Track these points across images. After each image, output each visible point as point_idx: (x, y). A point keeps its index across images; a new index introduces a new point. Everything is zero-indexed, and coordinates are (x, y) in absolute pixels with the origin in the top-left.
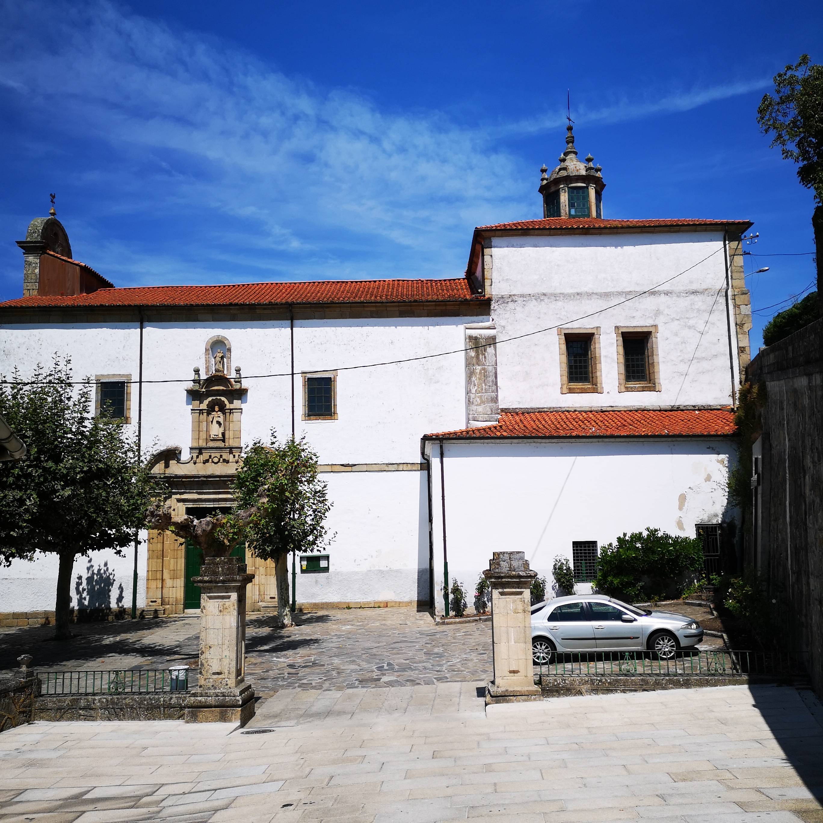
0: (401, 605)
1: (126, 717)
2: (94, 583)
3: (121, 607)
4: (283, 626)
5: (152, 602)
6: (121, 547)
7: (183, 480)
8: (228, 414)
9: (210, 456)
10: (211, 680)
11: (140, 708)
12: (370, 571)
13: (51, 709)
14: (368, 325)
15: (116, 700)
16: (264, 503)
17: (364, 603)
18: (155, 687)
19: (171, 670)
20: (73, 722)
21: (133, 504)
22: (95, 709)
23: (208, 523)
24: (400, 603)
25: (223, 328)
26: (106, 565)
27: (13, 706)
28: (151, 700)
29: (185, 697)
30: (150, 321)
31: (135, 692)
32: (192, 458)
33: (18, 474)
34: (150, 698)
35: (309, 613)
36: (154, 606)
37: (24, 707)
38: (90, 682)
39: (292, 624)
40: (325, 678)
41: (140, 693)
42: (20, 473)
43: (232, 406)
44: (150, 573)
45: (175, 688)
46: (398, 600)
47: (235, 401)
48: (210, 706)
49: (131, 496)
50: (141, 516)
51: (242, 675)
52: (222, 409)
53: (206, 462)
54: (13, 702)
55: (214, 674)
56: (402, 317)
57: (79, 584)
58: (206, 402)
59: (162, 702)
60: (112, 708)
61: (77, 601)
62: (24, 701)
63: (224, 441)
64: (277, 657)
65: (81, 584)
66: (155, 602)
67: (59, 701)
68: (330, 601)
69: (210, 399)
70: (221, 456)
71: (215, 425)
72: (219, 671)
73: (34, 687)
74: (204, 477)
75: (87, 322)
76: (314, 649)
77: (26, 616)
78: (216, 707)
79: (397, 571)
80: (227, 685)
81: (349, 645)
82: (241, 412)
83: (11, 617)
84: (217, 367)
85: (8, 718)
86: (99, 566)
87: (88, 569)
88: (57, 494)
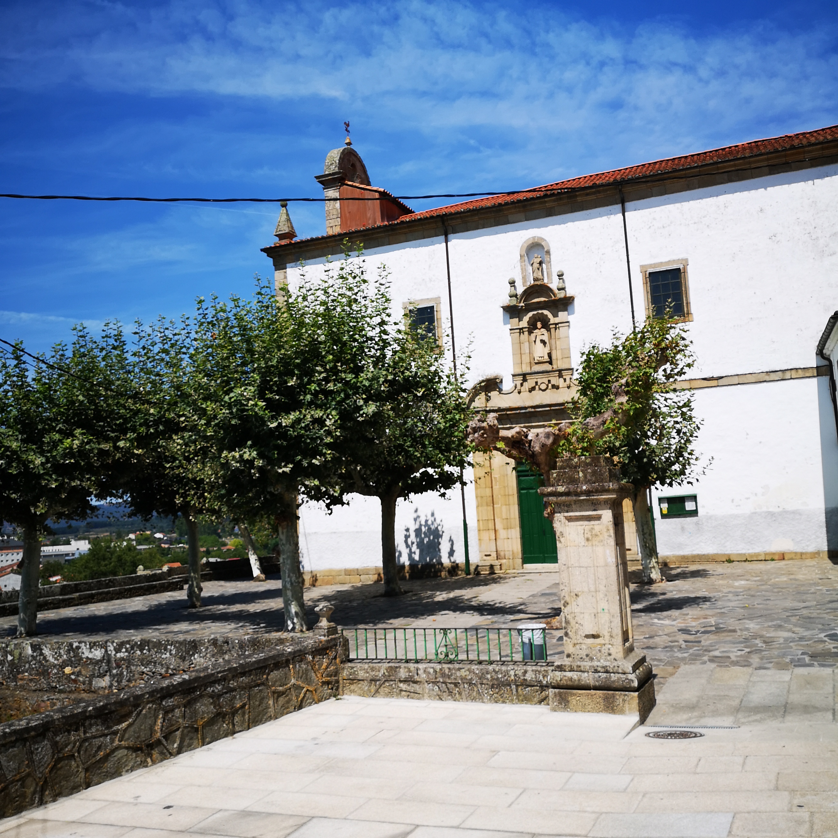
0: (804, 556)
1: (464, 696)
2: (423, 536)
3: (454, 562)
4: (651, 582)
5: (486, 555)
6: (446, 488)
7: (508, 413)
8: (553, 330)
9: (536, 383)
10: (584, 646)
11: (482, 684)
12: (755, 513)
13: (363, 680)
14: (725, 193)
15: (447, 671)
16: (622, 404)
17: (751, 555)
18: (500, 654)
19: (521, 630)
20: (393, 699)
21: (451, 420)
22: (420, 682)
23: (548, 435)
24: (802, 554)
25: (539, 227)
26: (433, 515)
27: (313, 674)
28: (496, 672)
29: (546, 671)
30: (455, 232)
31: (473, 661)
32: (516, 387)
33: (315, 390)
34: (494, 670)
35: (678, 567)
36: (489, 561)
37: (328, 676)
38: (420, 643)
39: (662, 580)
40: (748, 650)
41: (480, 663)
42: (317, 388)
43: (557, 320)
44: (481, 522)
45: (530, 657)
46: (799, 549)
47: (560, 314)
48: (586, 688)
49: (448, 410)
50: (461, 434)
51: (631, 640)
52: (546, 325)
53: (532, 389)
54: (312, 669)
55: (587, 636)
56: (774, 174)
57: (407, 537)
58: (526, 319)
59: (513, 678)
60: (443, 683)
61: (407, 555)
62: (327, 667)
63: (550, 363)
64: (659, 619)
65: (409, 536)
66: (490, 555)
67: (373, 669)
68: (703, 553)
69: (530, 314)
70: (549, 381)
71: (539, 345)
72: (594, 633)
73: (340, 649)
74: (532, 407)
75: (389, 244)
76: (707, 609)
77: (358, 572)
78: (596, 688)
79: (794, 512)
80: (610, 654)
81: (758, 604)
82: (569, 326)
83: (343, 573)
84: (535, 275)
85: (308, 690)
86: (426, 516)
87: (415, 520)
88: (361, 412)
